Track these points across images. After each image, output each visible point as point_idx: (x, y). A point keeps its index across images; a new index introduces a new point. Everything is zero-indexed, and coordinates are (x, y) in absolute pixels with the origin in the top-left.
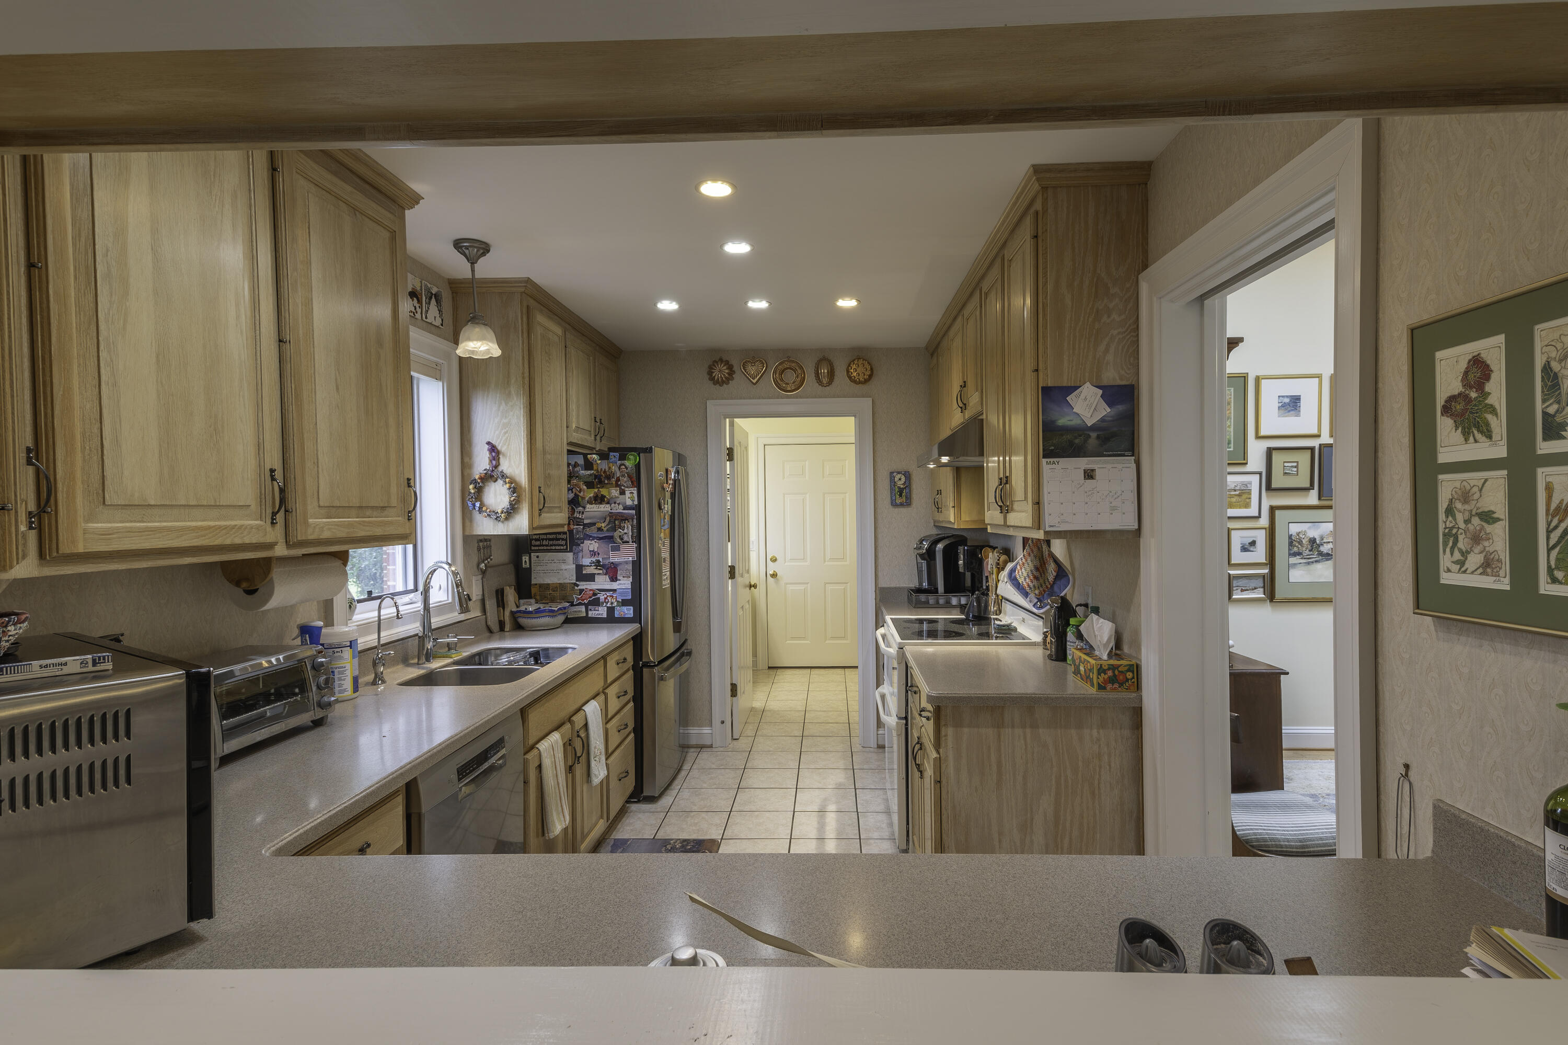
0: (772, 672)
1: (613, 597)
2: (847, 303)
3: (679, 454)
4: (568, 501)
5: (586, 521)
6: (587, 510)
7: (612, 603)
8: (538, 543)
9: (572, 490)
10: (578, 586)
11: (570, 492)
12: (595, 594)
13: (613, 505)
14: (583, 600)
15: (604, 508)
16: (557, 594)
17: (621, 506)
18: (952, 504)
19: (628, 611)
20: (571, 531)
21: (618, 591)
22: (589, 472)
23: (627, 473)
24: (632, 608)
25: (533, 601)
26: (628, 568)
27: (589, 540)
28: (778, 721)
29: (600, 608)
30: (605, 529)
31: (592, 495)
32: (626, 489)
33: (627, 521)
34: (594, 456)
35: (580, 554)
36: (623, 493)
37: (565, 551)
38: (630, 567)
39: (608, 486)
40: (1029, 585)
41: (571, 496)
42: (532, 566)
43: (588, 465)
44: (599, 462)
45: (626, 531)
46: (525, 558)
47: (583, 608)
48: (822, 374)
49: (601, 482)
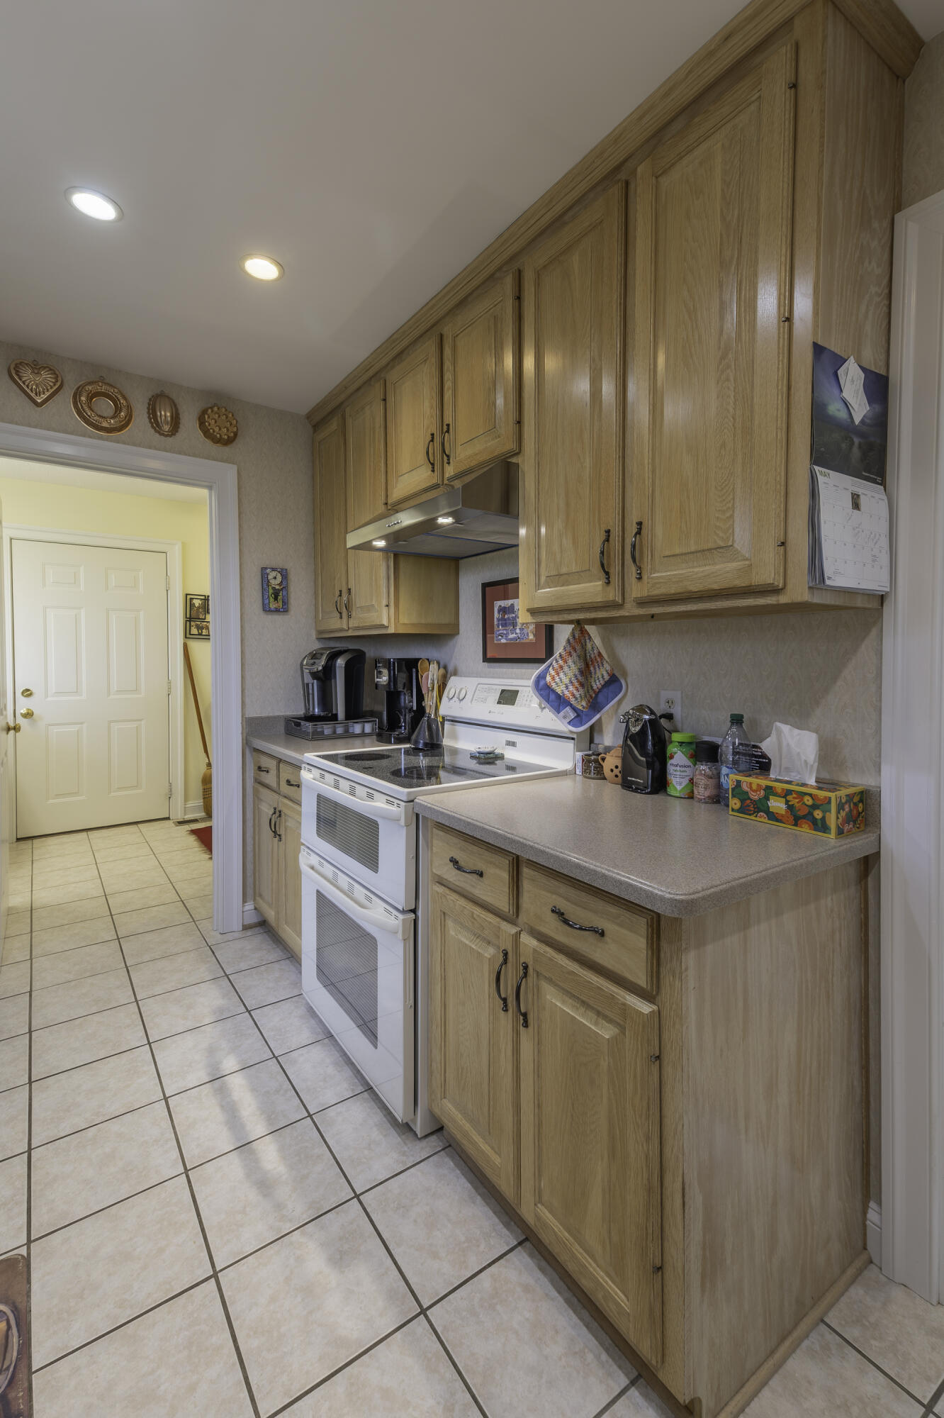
0: (23, 845)
2: (261, 268)
18: (384, 602)
28: (66, 922)
40: (573, 695)
48: (163, 418)
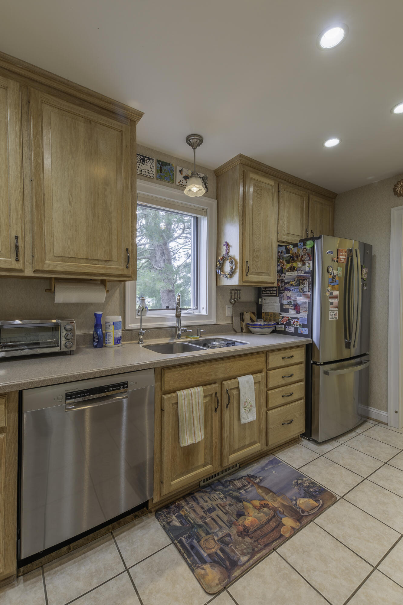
1: (297, 322)
3: (365, 244)
4: (278, 271)
5: (286, 281)
6: (286, 275)
7: (297, 325)
8: (265, 292)
9: (280, 265)
10: (281, 314)
11: (279, 266)
12: (289, 320)
13: (299, 271)
14: (283, 322)
15: (294, 273)
16: (272, 318)
17: (303, 272)
19: (305, 331)
20: (279, 286)
21: (300, 319)
22: (288, 255)
23: (307, 253)
24: (307, 329)
25: (263, 320)
26: (306, 306)
27: (287, 291)
29: (291, 327)
30: (295, 285)
31: (289, 267)
32: (307, 262)
33: (306, 280)
34: (290, 246)
35: (283, 298)
36: (304, 264)
37: (275, 296)
38: (307, 306)
39: (297, 261)
41: (279, 268)
42: (263, 304)
43: (288, 251)
44: (292, 249)
45: (305, 285)
46: (260, 300)
47: (283, 326)
49: (293, 260)
